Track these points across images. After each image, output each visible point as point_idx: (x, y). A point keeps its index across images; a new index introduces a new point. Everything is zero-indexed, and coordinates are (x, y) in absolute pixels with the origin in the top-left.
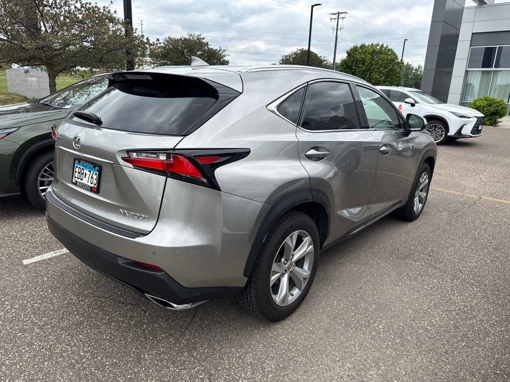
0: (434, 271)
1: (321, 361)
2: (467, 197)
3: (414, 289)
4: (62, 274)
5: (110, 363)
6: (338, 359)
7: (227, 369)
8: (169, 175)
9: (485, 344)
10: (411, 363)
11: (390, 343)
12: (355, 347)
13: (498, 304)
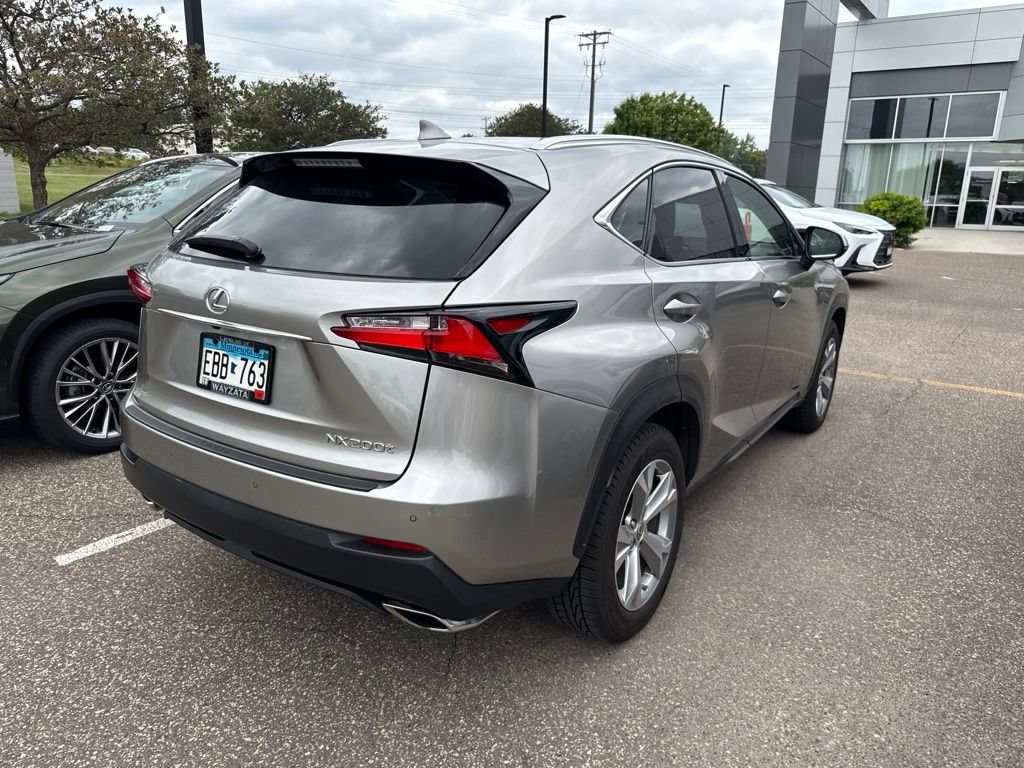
0: (881, 525)
1: (729, 712)
2: (896, 382)
3: (855, 562)
4: (151, 580)
5: (312, 752)
6: (758, 703)
7: (554, 743)
8: (434, 359)
9: (1013, 653)
10: (893, 700)
11: (843, 665)
12: (783, 678)
13: (1012, 577)
